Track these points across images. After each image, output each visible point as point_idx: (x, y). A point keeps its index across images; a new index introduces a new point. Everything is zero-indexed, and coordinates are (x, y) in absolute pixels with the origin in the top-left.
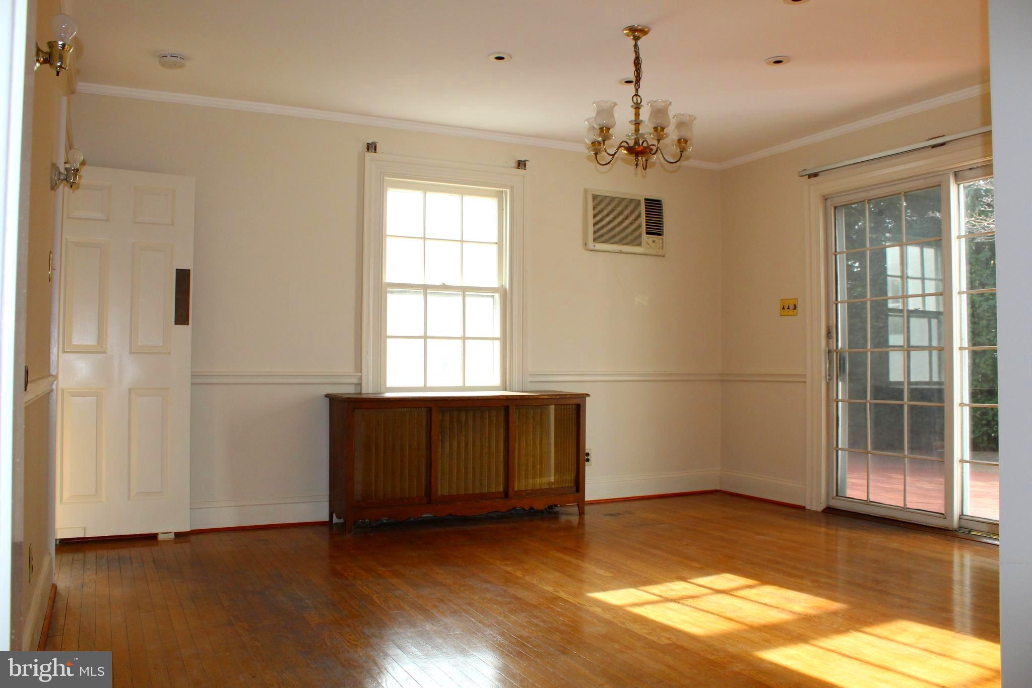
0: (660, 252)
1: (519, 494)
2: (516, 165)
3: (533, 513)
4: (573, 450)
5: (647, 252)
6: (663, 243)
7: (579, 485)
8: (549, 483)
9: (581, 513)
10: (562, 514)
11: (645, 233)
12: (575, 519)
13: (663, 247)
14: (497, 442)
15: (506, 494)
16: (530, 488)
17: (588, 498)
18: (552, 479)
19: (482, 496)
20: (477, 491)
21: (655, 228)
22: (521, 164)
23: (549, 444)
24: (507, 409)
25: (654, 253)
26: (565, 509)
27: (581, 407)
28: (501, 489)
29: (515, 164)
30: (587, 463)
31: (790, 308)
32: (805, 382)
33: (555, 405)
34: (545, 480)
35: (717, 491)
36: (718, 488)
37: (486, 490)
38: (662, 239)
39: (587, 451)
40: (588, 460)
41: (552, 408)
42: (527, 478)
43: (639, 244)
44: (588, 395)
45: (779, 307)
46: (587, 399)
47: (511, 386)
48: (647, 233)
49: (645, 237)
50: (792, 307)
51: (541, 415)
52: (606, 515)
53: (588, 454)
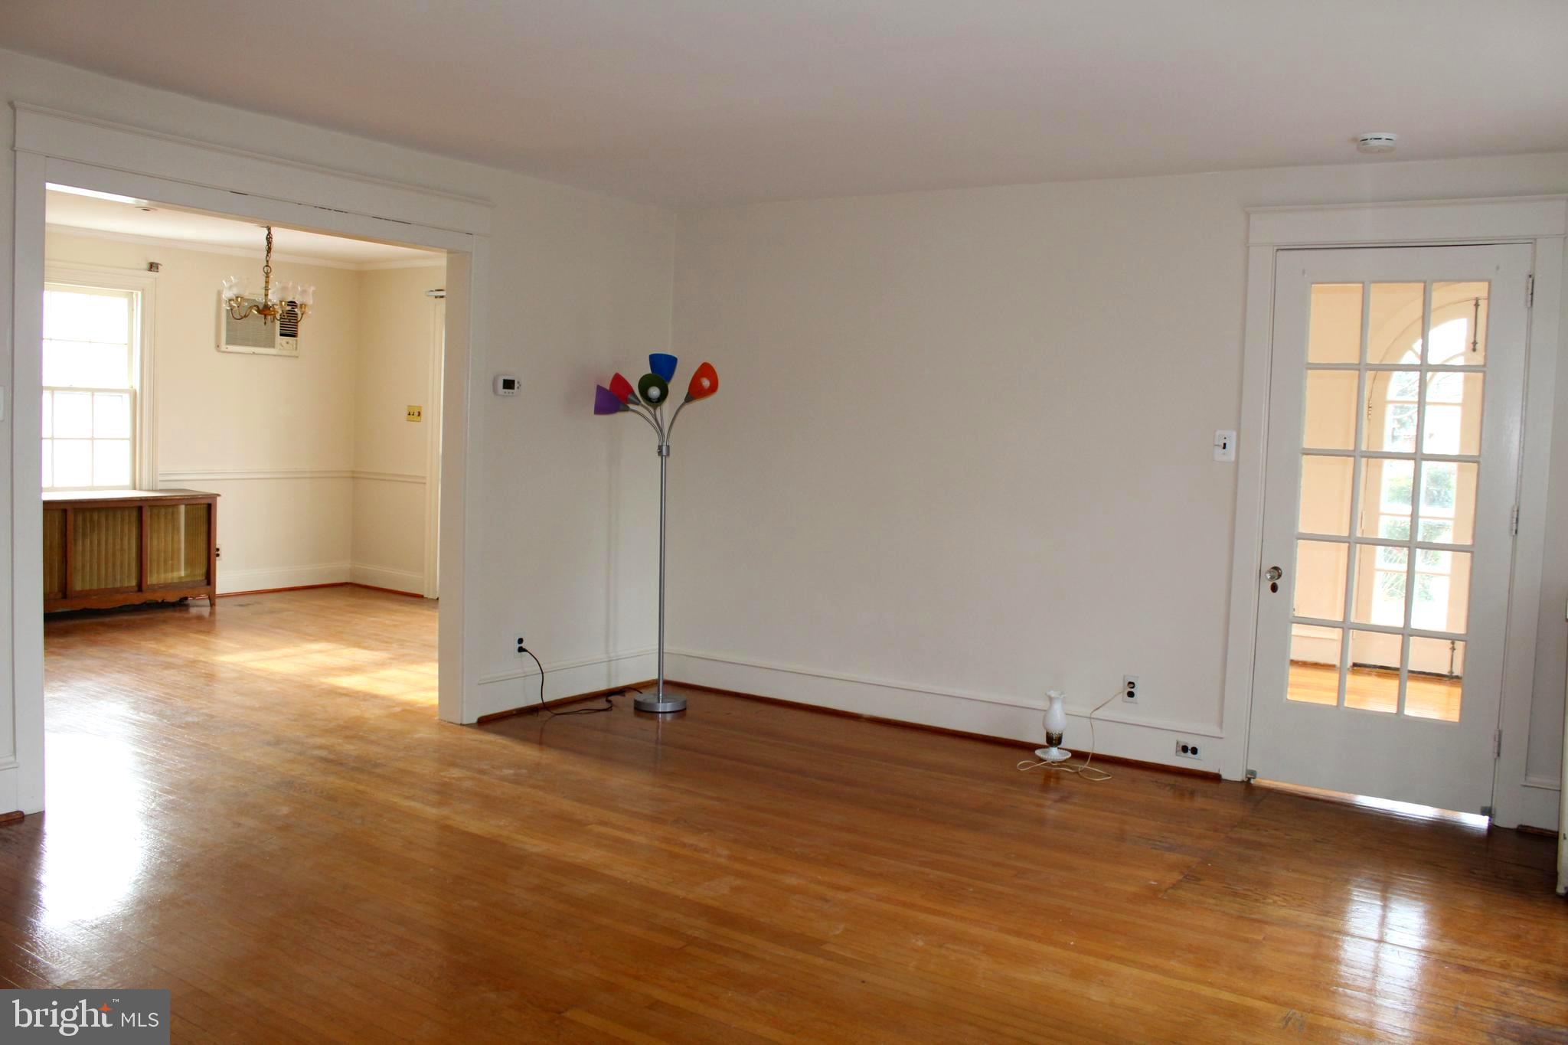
0: (294, 353)
1: (154, 588)
2: (148, 266)
3: (163, 606)
4: (203, 545)
5: (280, 353)
6: (296, 344)
7: (209, 578)
8: (181, 578)
9: (212, 605)
10: (193, 606)
11: (279, 334)
12: (206, 611)
13: (296, 348)
14: (129, 539)
15: (140, 587)
16: (162, 581)
17: (219, 591)
18: (183, 573)
19: (117, 591)
20: (110, 586)
21: (290, 330)
22: (153, 267)
23: (179, 541)
24: (140, 509)
25: (288, 354)
26: (195, 602)
27: (213, 507)
28: (134, 583)
29: (146, 266)
30: (217, 558)
31: (415, 414)
32: (425, 483)
33: (186, 505)
34: (175, 574)
35: (346, 584)
36: (348, 580)
37: (118, 585)
38: (296, 341)
39: (217, 547)
40: (218, 555)
41: (182, 508)
42: (158, 572)
43: (272, 345)
44: (219, 495)
45: (406, 413)
46: (218, 498)
47: (140, 484)
48: (281, 335)
49: (280, 340)
50: (416, 414)
51: (173, 513)
52: (235, 605)
53: (218, 550)
